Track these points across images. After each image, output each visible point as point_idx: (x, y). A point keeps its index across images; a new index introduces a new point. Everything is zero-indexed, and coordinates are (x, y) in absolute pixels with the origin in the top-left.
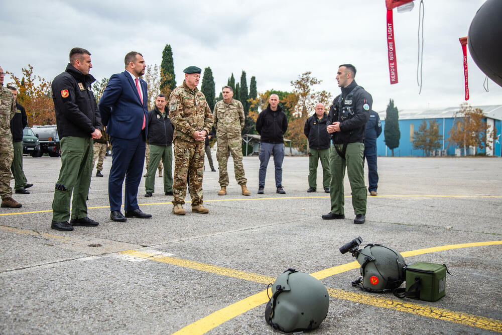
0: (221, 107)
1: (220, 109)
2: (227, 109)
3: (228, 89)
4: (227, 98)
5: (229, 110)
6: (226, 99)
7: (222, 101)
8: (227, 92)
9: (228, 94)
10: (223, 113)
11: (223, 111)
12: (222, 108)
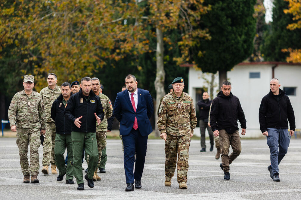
0: (47, 92)
1: (45, 94)
2: (52, 94)
3: (53, 76)
4: (51, 84)
5: (54, 95)
6: (50, 86)
7: (47, 87)
8: (52, 79)
9: (52, 81)
10: (49, 98)
11: (48, 96)
12: (47, 94)
